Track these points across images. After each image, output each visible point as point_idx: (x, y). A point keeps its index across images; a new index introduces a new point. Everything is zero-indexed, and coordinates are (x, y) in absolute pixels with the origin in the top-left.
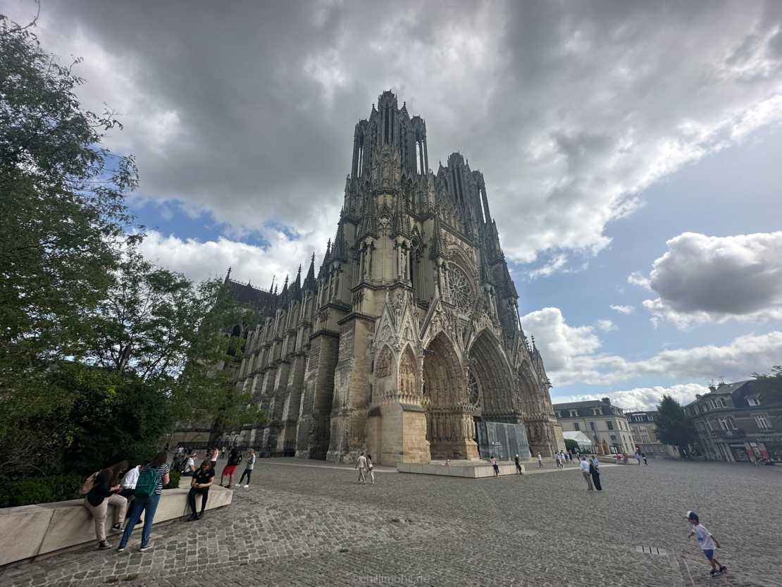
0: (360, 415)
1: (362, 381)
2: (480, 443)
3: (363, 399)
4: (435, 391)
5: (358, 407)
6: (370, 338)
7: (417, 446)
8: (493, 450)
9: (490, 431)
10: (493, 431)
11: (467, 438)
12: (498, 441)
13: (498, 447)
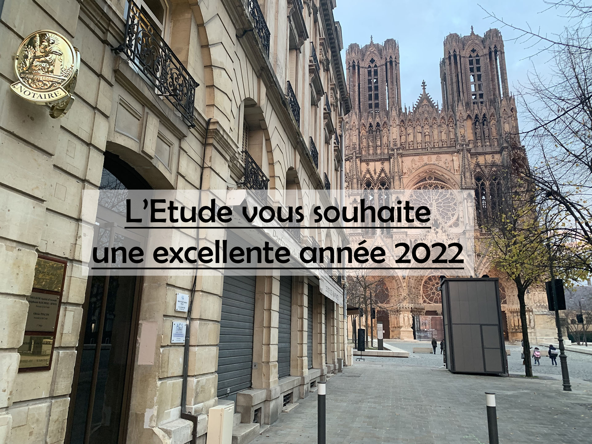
4: (393, 297)
8: (425, 334)
9: (424, 321)
10: (427, 322)
11: (404, 327)
12: (432, 328)
13: (431, 332)
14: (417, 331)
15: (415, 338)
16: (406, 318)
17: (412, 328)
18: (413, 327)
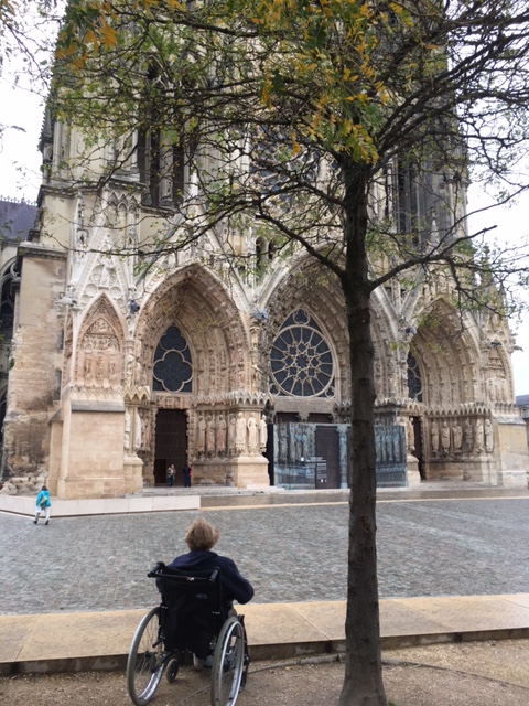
0: (33, 420)
1: (37, 365)
2: (276, 460)
3: (40, 395)
4: (206, 374)
5: (30, 409)
6: (57, 289)
7: (99, 468)
8: (301, 471)
9: (299, 438)
10: (305, 438)
11: (246, 452)
12: (316, 455)
13: (314, 466)
14: (280, 462)
15: (272, 484)
16: (253, 430)
17: (264, 454)
18: (268, 454)
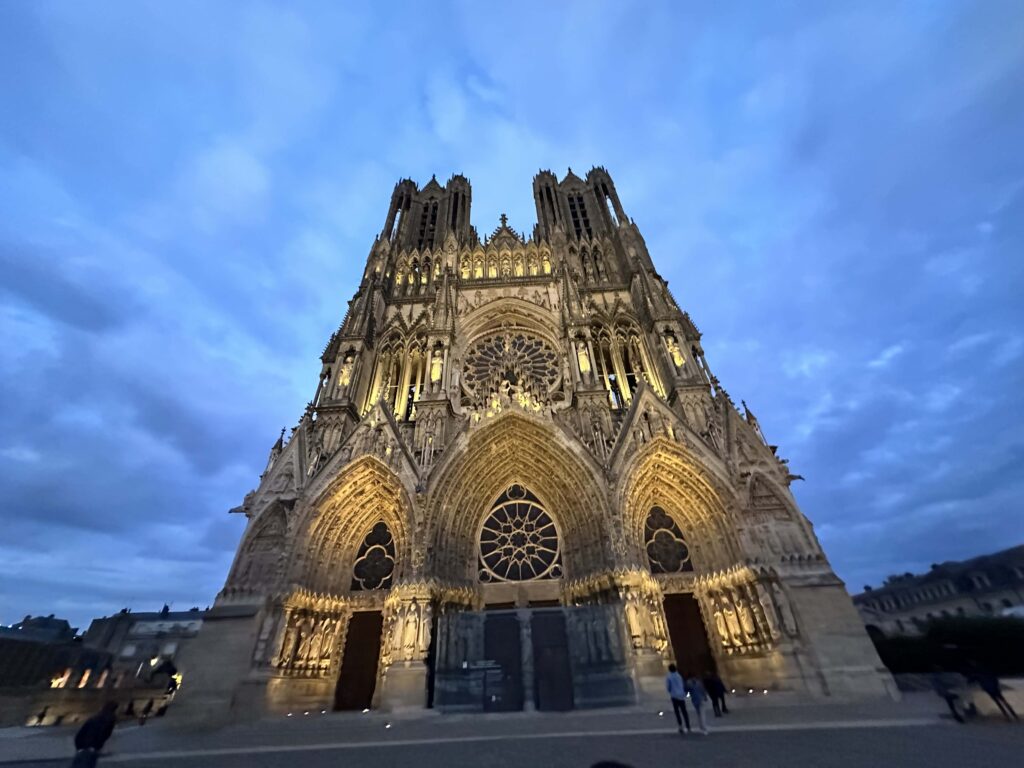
8: (462, 684)
9: (462, 633)
10: (470, 633)
12: (487, 658)
13: (482, 674)
15: (430, 705)
17: (424, 661)
18: (429, 660)
